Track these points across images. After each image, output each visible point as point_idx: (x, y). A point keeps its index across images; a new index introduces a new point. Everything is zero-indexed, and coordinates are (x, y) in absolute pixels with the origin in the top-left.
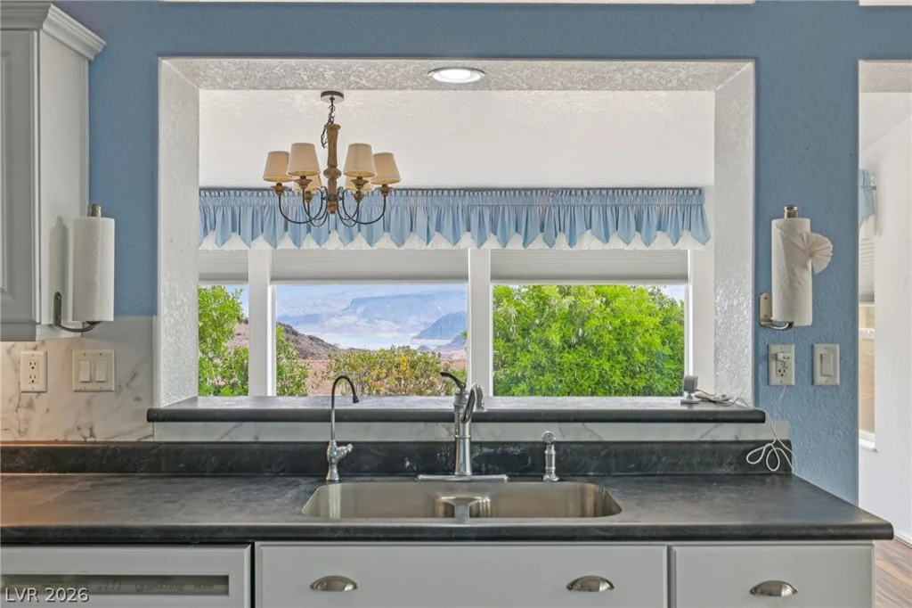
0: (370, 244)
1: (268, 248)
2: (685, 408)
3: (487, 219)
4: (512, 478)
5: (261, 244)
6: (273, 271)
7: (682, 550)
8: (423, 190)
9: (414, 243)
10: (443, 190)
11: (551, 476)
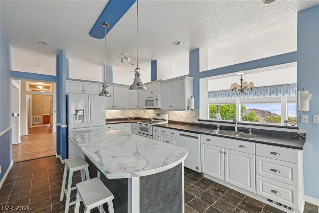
0: (258, 97)
1: (239, 98)
2: (285, 126)
3: (285, 90)
4: (244, 133)
5: (238, 98)
6: (240, 102)
7: (257, 144)
8: (269, 86)
9: (268, 96)
10: (274, 86)
11: (250, 133)
